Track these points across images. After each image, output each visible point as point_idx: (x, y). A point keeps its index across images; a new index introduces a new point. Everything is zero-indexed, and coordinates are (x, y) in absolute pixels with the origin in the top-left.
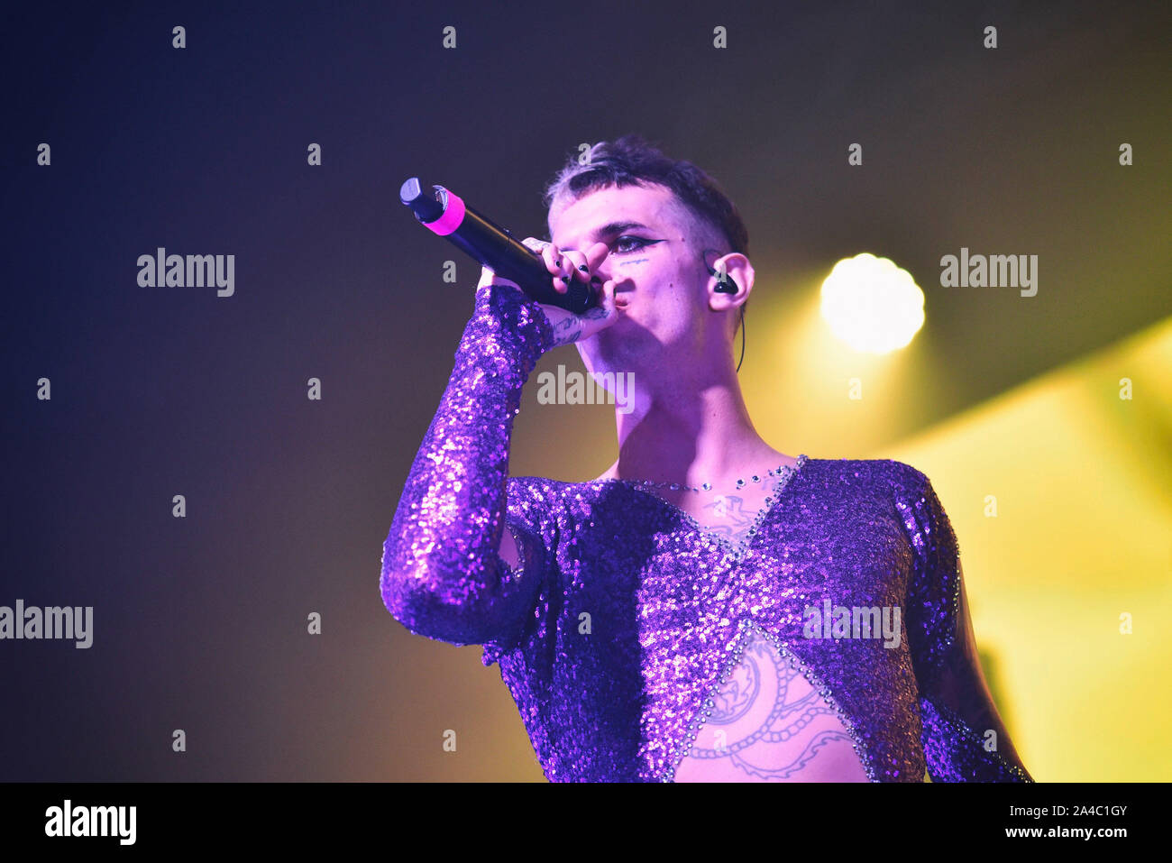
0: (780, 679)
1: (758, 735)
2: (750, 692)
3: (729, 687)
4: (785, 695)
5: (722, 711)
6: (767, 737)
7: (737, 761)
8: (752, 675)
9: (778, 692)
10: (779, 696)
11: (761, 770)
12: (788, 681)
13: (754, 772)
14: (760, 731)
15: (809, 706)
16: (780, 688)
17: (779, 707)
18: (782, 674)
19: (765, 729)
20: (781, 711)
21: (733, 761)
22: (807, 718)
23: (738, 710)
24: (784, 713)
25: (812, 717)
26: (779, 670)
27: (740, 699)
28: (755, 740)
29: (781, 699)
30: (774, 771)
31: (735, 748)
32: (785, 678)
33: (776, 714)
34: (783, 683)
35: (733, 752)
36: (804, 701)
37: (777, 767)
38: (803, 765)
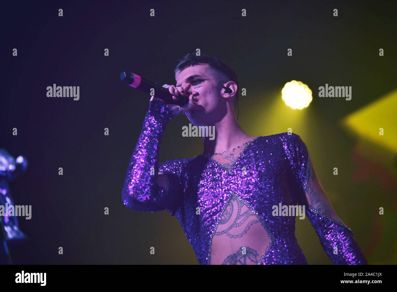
0: (239, 207)
1: (233, 225)
2: (230, 213)
3: (225, 212)
4: (240, 212)
5: (223, 220)
6: (235, 225)
7: (228, 234)
8: (231, 208)
9: (238, 211)
10: (238, 212)
11: (235, 236)
12: (241, 207)
13: (232, 237)
14: (233, 224)
15: (247, 214)
16: (239, 210)
17: (238, 216)
18: (240, 206)
19: (235, 223)
20: (239, 217)
21: (227, 235)
22: (246, 218)
23: (227, 219)
24: (240, 218)
25: (248, 217)
26: (239, 205)
27: (228, 215)
28: (232, 227)
29: (239, 213)
30: (238, 236)
31: (227, 230)
32: (240, 207)
33: (237, 218)
34: (240, 208)
35: (226, 232)
36: (246, 213)
37: (239, 234)
38: (246, 232)
